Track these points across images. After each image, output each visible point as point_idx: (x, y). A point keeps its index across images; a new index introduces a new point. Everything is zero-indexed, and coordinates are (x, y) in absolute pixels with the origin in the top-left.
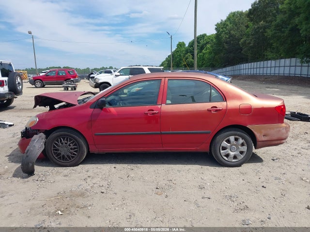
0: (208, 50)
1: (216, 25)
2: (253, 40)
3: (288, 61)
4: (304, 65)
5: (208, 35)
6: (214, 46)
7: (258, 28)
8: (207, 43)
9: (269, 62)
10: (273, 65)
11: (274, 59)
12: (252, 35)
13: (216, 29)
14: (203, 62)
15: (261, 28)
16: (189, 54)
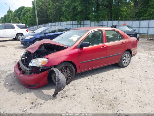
0: (28, 16)
1: (32, 2)
2: (54, 12)
3: (71, 22)
4: (79, 24)
5: (25, 7)
6: (33, 13)
7: (56, 6)
8: (27, 11)
9: (63, 22)
10: (65, 24)
11: (65, 21)
12: (54, 9)
13: (32, 4)
14: (26, 22)
15: (57, 6)
16: (16, 17)
